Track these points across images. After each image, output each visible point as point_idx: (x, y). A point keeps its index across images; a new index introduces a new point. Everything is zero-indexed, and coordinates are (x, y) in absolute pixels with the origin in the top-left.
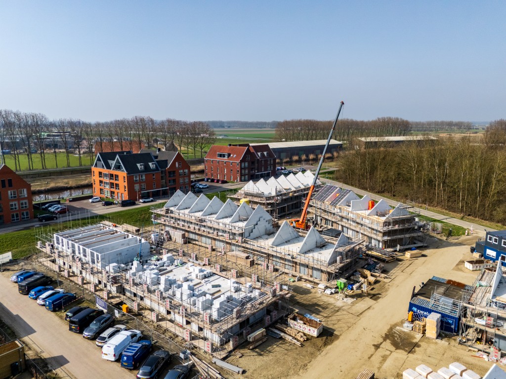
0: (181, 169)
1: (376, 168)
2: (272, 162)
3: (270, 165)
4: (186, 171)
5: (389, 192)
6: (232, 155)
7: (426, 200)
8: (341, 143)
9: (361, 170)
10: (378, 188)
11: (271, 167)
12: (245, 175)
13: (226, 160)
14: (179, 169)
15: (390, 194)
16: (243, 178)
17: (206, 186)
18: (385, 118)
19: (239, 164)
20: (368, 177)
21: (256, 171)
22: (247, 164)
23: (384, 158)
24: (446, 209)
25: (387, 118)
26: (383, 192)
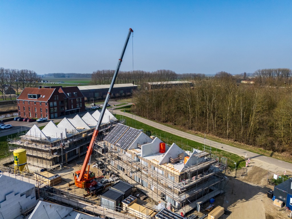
1: (161, 104)
2: (81, 100)
3: (79, 103)
5: (171, 122)
6: (41, 96)
7: (200, 128)
8: (137, 85)
9: (150, 105)
10: (163, 119)
11: (80, 105)
12: (54, 113)
13: (35, 100)
15: (171, 124)
16: (52, 116)
17: (9, 127)
18: (162, 70)
19: (48, 104)
20: (155, 110)
21: (66, 108)
22: (55, 103)
23: (166, 96)
24: (216, 136)
25: (163, 70)
26: (166, 122)
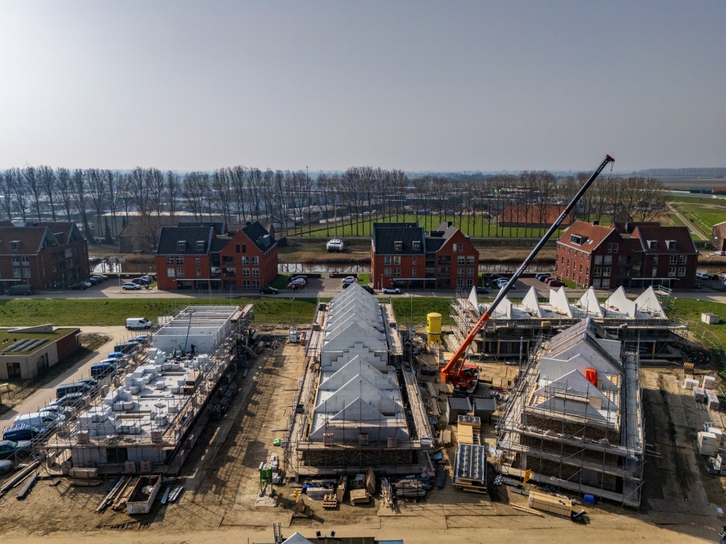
0: (461, 255)
2: (684, 261)
3: (678, 266)
4: (471, 258)
6: (588, 241)
11: (679, 271)
12: (602, 278)
13: (577, 247)
14: (458, 253)
16: (597, 283)
19: (590, 258)
22: (609, 259)
